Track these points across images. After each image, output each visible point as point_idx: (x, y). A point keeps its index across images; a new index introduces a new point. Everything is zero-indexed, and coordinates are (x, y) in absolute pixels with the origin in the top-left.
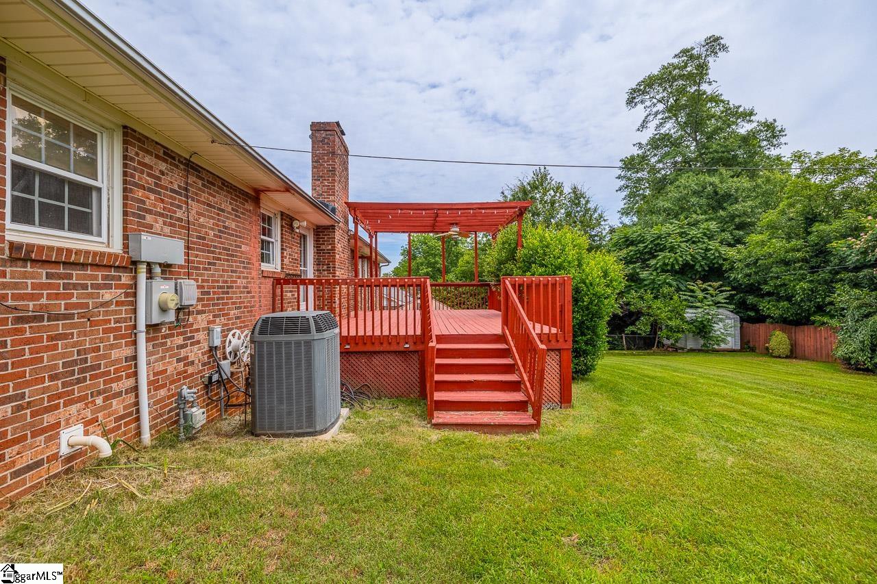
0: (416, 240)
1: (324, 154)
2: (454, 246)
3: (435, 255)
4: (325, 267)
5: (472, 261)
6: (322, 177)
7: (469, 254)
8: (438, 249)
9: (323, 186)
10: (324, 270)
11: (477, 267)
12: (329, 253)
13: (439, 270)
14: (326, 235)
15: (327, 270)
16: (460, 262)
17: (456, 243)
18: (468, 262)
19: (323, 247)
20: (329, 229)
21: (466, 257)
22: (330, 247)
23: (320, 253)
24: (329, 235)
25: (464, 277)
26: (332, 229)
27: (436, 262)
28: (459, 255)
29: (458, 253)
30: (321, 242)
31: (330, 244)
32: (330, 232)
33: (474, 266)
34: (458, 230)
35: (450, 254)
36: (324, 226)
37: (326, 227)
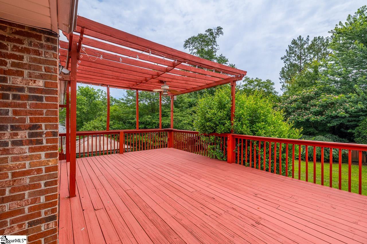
22: (40, 83)
36: (23, 27)
37: (26, 30)
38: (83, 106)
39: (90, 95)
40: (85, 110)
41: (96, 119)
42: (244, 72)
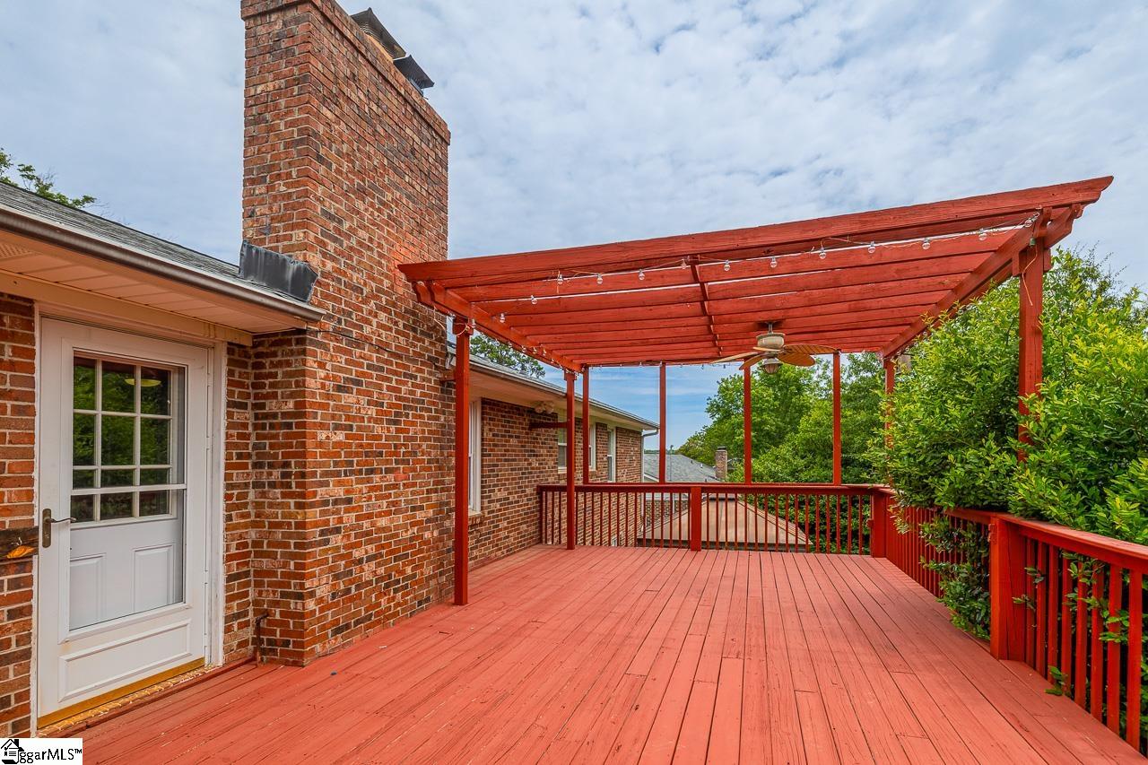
0: (730, 386)
1: (279, 92)
2: (796, 394)
3: (763, 410)
4: (276, 474)
5: (828, 421)
6: (271, 168)
7: (820, 408)
8: (767, 401)
9: (275, 197)
10: (273, 485)
11: (837, 433)
12: (289, 426)
13: (768, 433)
14: (280, 364)
15: (282, 485)
16: (803, 423)
17: (799, 389)
18: (818, 424)
19: (271, 406)
20: (289, 342)
21: (815, 414)
22: (291, 404)
23: (263, 427)
24: (288, 364)
25: (810, 451)
26: (299, 342)
27: (764, 422)
28: (803, 410)
29: (803, 406)
30: (267, 390)
31: (292, 395)
32: (292, 353)
33: (832, 430)
34: (780, 341)
35: (788, 407)
36: (276, 334)
37: (280, 337)
38: (765, 416)
39: (786, 381)
40: (772, 425)
41: (765, 453)
42: (1077, 191)
